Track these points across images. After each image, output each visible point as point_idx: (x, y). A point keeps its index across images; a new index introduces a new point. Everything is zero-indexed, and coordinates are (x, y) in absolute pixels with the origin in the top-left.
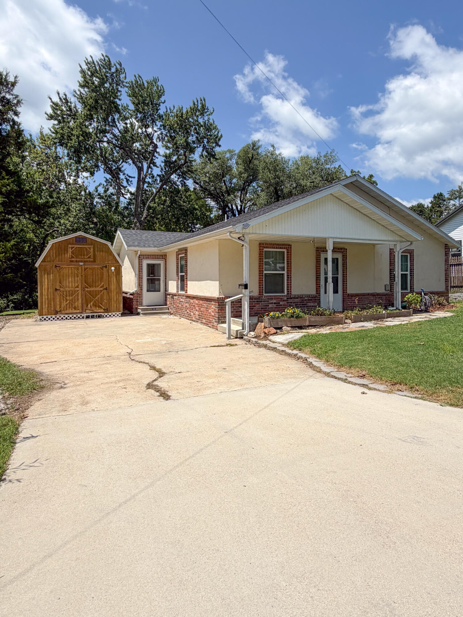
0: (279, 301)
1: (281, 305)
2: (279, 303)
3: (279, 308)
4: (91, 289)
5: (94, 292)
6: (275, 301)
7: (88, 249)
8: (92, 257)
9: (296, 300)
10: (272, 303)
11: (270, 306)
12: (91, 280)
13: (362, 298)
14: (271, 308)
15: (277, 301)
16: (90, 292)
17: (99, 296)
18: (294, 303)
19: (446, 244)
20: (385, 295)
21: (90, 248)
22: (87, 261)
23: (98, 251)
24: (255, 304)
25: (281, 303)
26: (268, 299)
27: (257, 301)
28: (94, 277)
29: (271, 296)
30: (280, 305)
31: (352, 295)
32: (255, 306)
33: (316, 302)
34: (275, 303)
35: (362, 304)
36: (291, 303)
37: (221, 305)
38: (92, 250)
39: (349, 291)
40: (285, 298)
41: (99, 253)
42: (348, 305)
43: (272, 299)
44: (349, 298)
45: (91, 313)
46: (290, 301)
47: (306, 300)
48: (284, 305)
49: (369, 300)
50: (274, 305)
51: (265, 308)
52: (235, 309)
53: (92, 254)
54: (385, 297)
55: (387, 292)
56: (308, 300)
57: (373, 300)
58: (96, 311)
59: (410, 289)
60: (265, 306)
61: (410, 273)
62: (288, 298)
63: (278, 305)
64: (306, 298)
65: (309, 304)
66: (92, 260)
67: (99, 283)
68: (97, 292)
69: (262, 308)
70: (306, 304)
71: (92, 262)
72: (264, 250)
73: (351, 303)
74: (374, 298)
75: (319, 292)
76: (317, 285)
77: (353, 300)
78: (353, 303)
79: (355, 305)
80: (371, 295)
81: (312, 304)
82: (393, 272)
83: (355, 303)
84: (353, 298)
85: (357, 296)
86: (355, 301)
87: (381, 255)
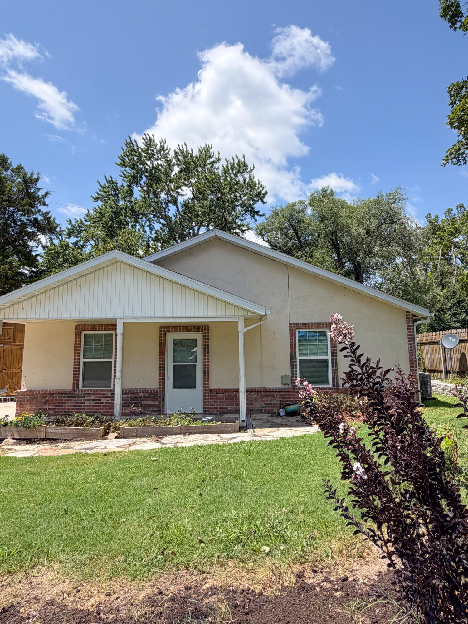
0: (100, 397)
1: (103, 403)
2: (100, 400)
3: (100, 406)
4: (8, 371)
5: (12, 374)
6: (93, 398)
7: (9, 330)
8: (12, 338)
10: (89, 400)
11: (87, 403)
12: (10, 362)
14: (87, 406)
15: (97, 397)
16: (7, 374)
17: (16, 378)
19: (407, 312)
20: (279, 392)
21: (10, 329)
22: (7, 342)
23: (18, 332)
24: (65, 400)
25: (103, 400)
26: (84, 394)
27: (68, 397)
28: (13, 359)
29: (88, 390)
30: (101, 403)
31: (218, 391)
32: (65, 403)
33: (155, 400)
34: (93, 400)
37: (21, 401)
38: (12, 330)
39: (214, 384)
41: (19, 333)
42: (211, 405)
43: (90, 394)
44: (211, 396)
45: (7, 396)
47: (141, 397)
48: (106, 403)
49: (249, 398)
50: (92, 402)
51: (80, 406)
52: (38, 406)
53: (12, 335)
54: (279, 394)
55: (284, 387)
56: (144, 397)
57: (255, 399)
58: (11, 394)
59: (333, 382)
60: (77, 403)
61: (332, 359)
62: (112, 394)
63: (98, 403)
64: (141, 394)
65: (145, 402)
66: (12, 341)
67: (17, 365)
68: (14, 374)
69: (74, 406)
70: (141, 402)
71: (12, 342)
72: (84, 332)
73: (216, 402)
74: (258, 395)
75: (162, 386)
76: (160, 376)
77: (220, 399)
78: (220, 402)
79: (223, 405)
80: (252, 391)
81: (150, 403)
82: (296, 356)
83: (223, 402)
84: (221, 396)
85: (226, 392)
86: (223, 399)
87: (274, 333)
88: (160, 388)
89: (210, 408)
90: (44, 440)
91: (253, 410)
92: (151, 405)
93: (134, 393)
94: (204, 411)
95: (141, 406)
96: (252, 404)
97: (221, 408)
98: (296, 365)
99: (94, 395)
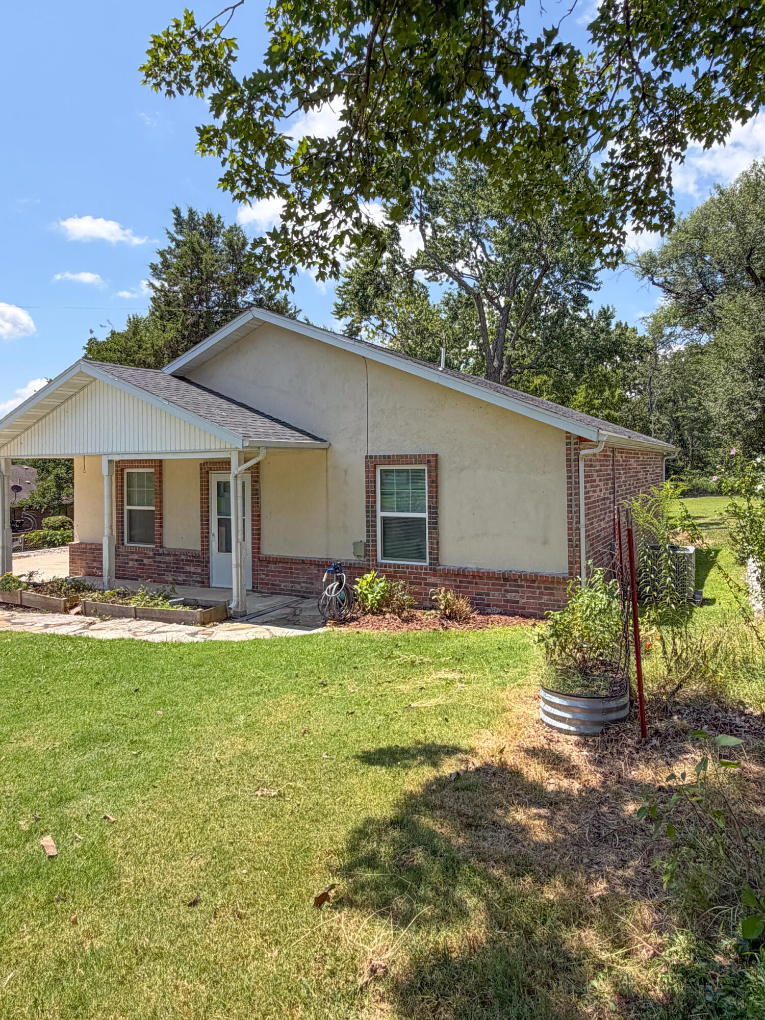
0: (143, 557)
1: (144, 565)
2: (143, 561)
3: (143, 569)
6: (136, 557)
9: (167, 558)
10: (132, 560)
11: (131, 564)
13: (291, 568)
14: (131, 568)
15: (140, 557)
18: (164, 563)
20: (348, 568)
25: (145, 561)
29: (133, 547)
31: (269, 561)
33: (199, 566)
34: (137, 560)
35: (292, 582)
36: (160, 562)
37: (73, 555)
39: (268, 550)
40: (151, 554)
42: (261, 579)
43: (133, 552)
44: (261, 566)
46: (158, 559)
47: (183, 560)
48: (149, 565)
49: (308, 574)
50: (135, 563)
51: (124, 567)
52: (87, 563)
54: (348, 571)
55: (356, 560)
56: (187, 560)
57: (316, 576)
59: (430, 558)
60: (123, 563)
61: (430, 518)
62: (155, 554)
63: (140, 565)
64: (183, 557)
65: (187, 567)
69: (119, 567)
70: (183, 568)
72: (127, 470)
73: (267, 575)
74: (319, 571)
75: (206, 547)
76: (202, 533)
77: (272, 571)
78: (272, 576)
79: (275, 581)
80: (311, 564)
81: (192, 569)
82: (375, 511)
83: (275, 576)
84: (272, 567)
85: (280, 562)
86: (275, 572)
87: (346, 472)
88: (203, 550)
89: (261, 583)
90: (16, 606)
91: (312, 593)
92: (194, 573)
93: (175, 555)
94: (253, 587)
95: (184, 573)
96: (312, 584)
97: (272, 585)
98: (375, 526)
99: (137, 553)
